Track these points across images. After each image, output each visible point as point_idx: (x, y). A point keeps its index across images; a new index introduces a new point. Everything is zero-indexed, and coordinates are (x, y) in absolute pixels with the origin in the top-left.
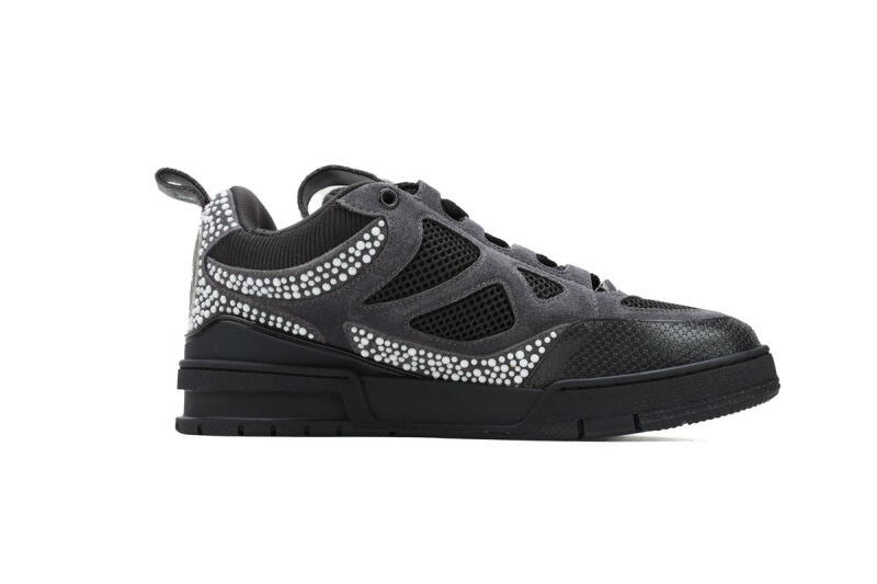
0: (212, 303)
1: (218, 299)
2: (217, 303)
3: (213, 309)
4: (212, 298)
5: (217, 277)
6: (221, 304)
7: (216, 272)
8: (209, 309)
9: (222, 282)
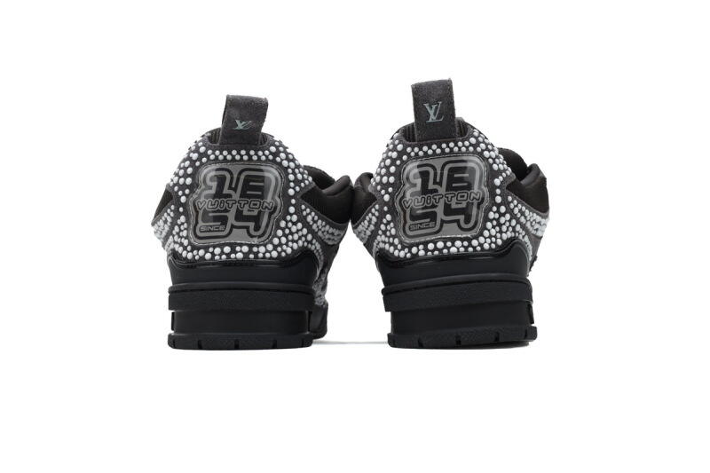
0: (300, 238)
1: (306, 236)
2: (303, 239)
3: (300, 243)
4: (300, 233)
5: (309, 219)
6: (306, 240)
7: (310, 214)
8: (296, 242)
9: (311, 223)
